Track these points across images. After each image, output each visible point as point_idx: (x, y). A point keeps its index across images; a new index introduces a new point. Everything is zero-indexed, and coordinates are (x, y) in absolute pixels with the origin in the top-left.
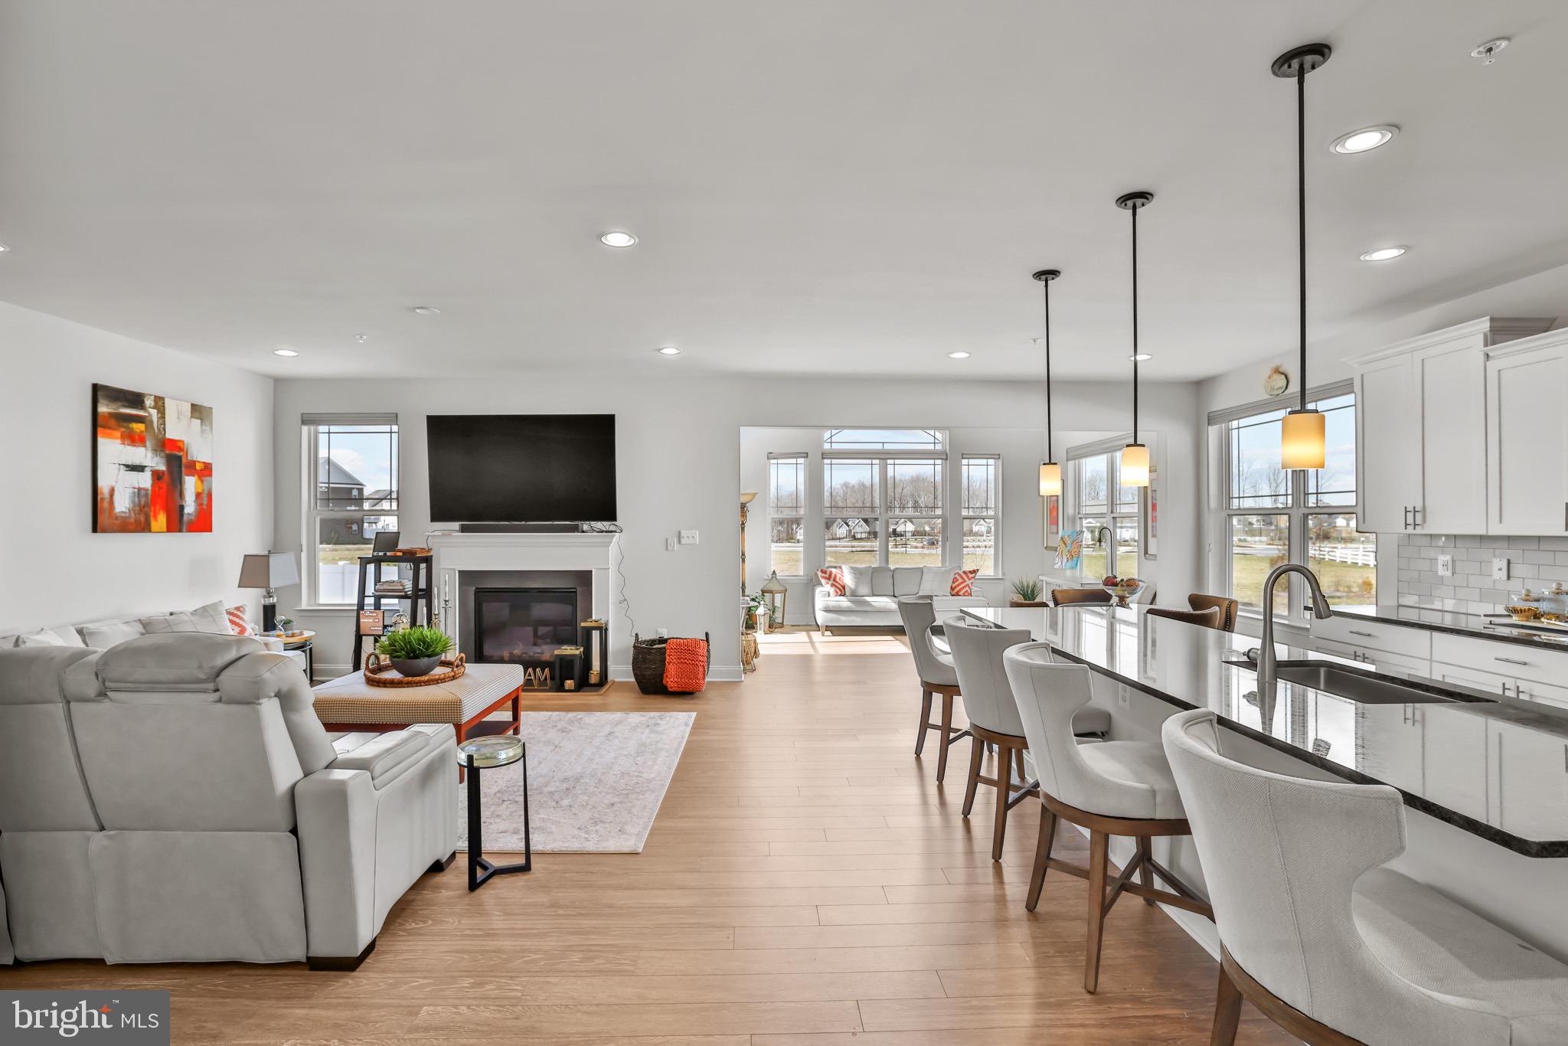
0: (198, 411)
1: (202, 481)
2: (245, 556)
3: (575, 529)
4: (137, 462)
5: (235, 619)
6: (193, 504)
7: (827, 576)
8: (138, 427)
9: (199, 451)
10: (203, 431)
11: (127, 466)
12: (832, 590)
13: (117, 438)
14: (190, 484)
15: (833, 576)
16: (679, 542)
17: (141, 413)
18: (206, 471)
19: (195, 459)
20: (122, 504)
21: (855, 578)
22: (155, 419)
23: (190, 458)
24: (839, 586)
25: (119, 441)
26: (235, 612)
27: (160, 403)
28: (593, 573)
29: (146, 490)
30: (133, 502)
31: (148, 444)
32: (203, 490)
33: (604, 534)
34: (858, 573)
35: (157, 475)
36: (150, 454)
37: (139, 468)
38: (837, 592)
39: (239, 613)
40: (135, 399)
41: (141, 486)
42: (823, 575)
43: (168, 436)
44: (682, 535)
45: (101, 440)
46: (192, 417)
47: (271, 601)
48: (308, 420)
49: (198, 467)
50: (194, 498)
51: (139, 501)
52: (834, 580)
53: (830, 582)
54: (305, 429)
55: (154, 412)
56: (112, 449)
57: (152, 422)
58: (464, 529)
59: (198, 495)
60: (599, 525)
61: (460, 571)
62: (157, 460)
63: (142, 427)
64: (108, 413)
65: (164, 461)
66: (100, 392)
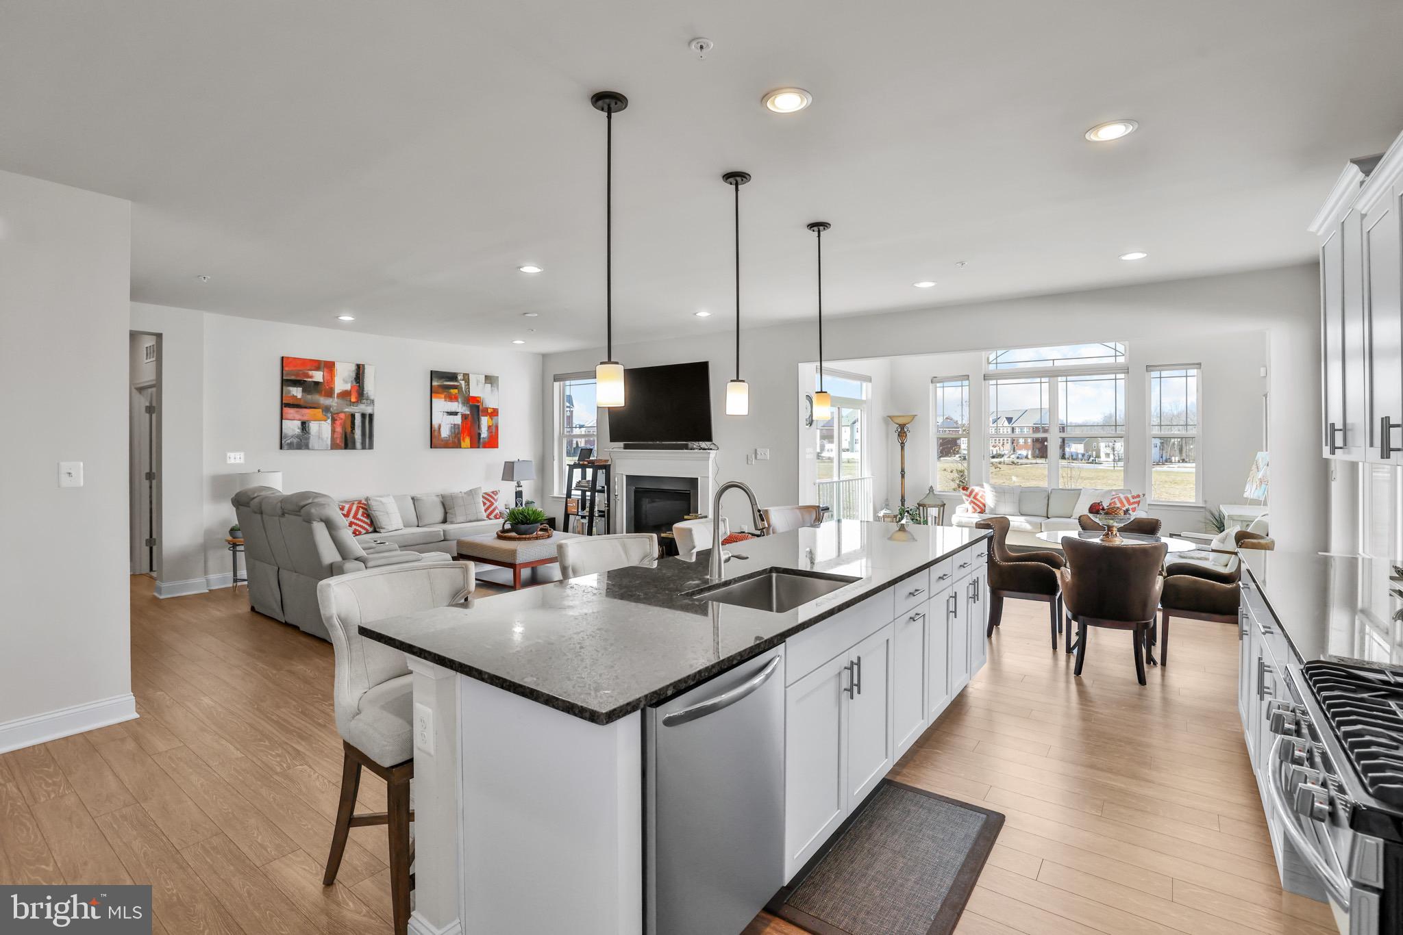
0: (490, 379)
1: (492, 419)
2: (506, 462)
4: (453, 410)
5: (489, 498)
6: (486, 432)
7: (968, 493)
8: (454, 391)
9: (490, 401)
10: (492, 390)
11: (448, 413)
12: (970, 507)
13: (442, 398)
14: (485, 421)
15: (973, 494)
17: (456, 384)
18: (495, 413)
19: (487, 407)
20: (445, 433)
22: (463, 386)
23: (484, 406)
24: (979, 504)
25: (444, 400)
26: (491, 494)
27: (466, 377)
28: (699, 480)
29: (458, 425)
30: (451, 431)
31: (459, 400)
32: (493, 424)
33: (703, 451)
35: (464, 417)
36: (460, 405)
37: (455, 414)
38: (974, 508)
40: (453, 377)
41: (456, 423)
43: (471, 395)
44: (757, 452)
45: (433, 399)
46: (485, 383)
47: (520, 489)
48: (559, 378)
49: (489, 411)
50: (486, 429)
51: (455, 431)
52: (975, 498)
53: (970, 500)
54: (557, 384)
55: (463, 382)
56: (441, 405)
57: (462, 388)
58: (626, 447)
59: (489, 427)
61: (627, 476)
62: (464, 408)
63: (456, 391)
64: (438, 385)
65: (469, 409)
66: (434, 375)
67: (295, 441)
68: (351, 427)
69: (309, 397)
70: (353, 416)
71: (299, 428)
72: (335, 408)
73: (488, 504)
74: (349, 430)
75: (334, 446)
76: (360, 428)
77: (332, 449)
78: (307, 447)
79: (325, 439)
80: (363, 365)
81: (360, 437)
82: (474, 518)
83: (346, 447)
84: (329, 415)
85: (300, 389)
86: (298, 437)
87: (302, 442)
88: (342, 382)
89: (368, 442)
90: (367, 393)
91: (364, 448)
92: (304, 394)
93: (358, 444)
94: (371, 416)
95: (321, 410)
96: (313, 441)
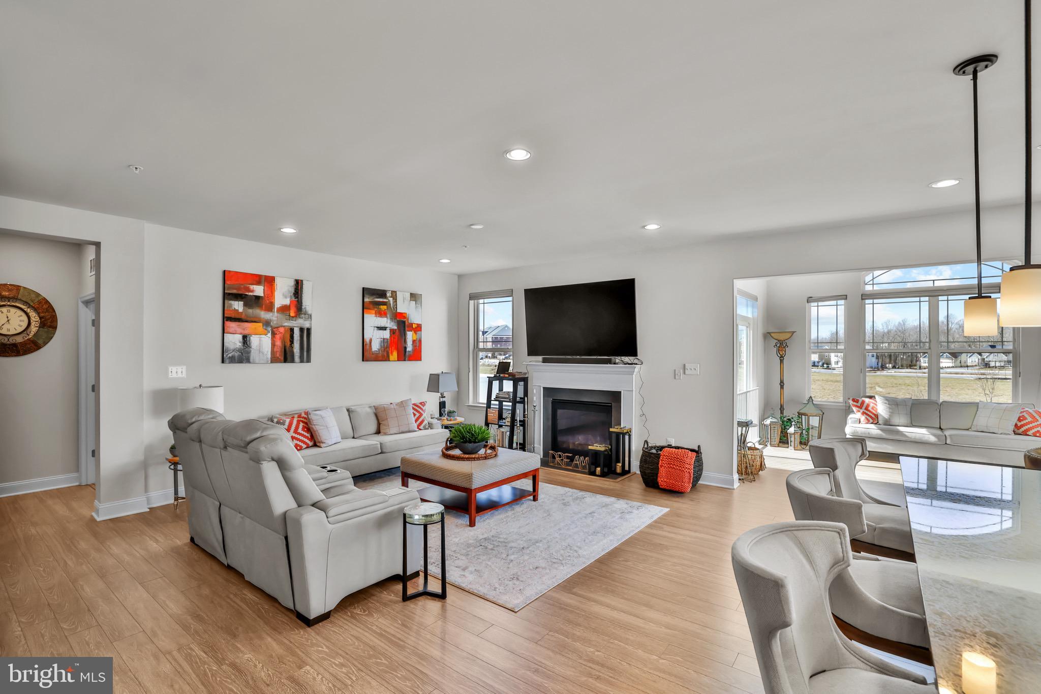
0: (414, 297)
1: (416, 334)
2: (430, 374)
3: (609, 362)
4: (383, 325)
5: (416, 408)
6: (411, 346)
7: (859, 404)
8: (384, 308)
9: (415, 317)
10: (416, 307)
11: (378, 327)
12: (863, 418)
13: (373, 314)
14: (410, 336)
15: (865, 405)
16: (684, 373)
17: (385, 300)
18: (419, 328)
19: (412, 322)
20: (376, 347)
21: (890, 408)
22: (392, 303)
23: (409, 322)
24: (871, 415)
25: (374, 315)
26: (419, 405)
27: (394, 294)
28: (622, 394)
29: (387, 339)
30: (381, 346)
31: (388, 316)
32: (417, 339)
33: (627, 365)
34: (893, 403)
35: (392, 332)
36: (389, 321)
37: (384, 328)
38: (867, 419)
39: (421, 406)
40: (382, 294)
41: (385, 337)
42: (855, 403)
43: (398, 311)
44: (686, 367)
45: (365, 315)
46: (410, 300)
47: (444, 399)
48: (473, 297)
49: (414, 326)
50: (411, 343)
51: (384, 345)
52: (867, 409)
53: (862, 411)
54: (472, 302)
55: (391, 299)
56: (372, 320)
57: (390, 304)
58: (545, 361)
59: (414, 341)
60: (626, 359)
61: (544, 388)
62: (392, 323)
63: (385, 307)
64: (370, 302)
65: (396, 324)
66: (366, 291)
67: (237, 354)
68: (290, 341)
69: (250, 311)
70: (292, 330)
71: (240, 342)
72: (275, 322)
73: (418, 415)
74: (288, 343)
75: (274, 360)
76: (299, 342)
77: (272, 362)
78: (248, 361)
79: (266, 353)
80: (302, 281)
81: (299, 351)
82: (407, 429)
83: (285, 361)
84: (270, 329)
85: (241, 303)
86: (239, 350)
87: (243, 356)
88: (282, 297)
89: (306, 357)
90: (305, 308)
91: (302, 361)
92: (245, 308)
93: (297, 358)
94: (309, 330)
95: (260, 324)
96: (254, 355)
